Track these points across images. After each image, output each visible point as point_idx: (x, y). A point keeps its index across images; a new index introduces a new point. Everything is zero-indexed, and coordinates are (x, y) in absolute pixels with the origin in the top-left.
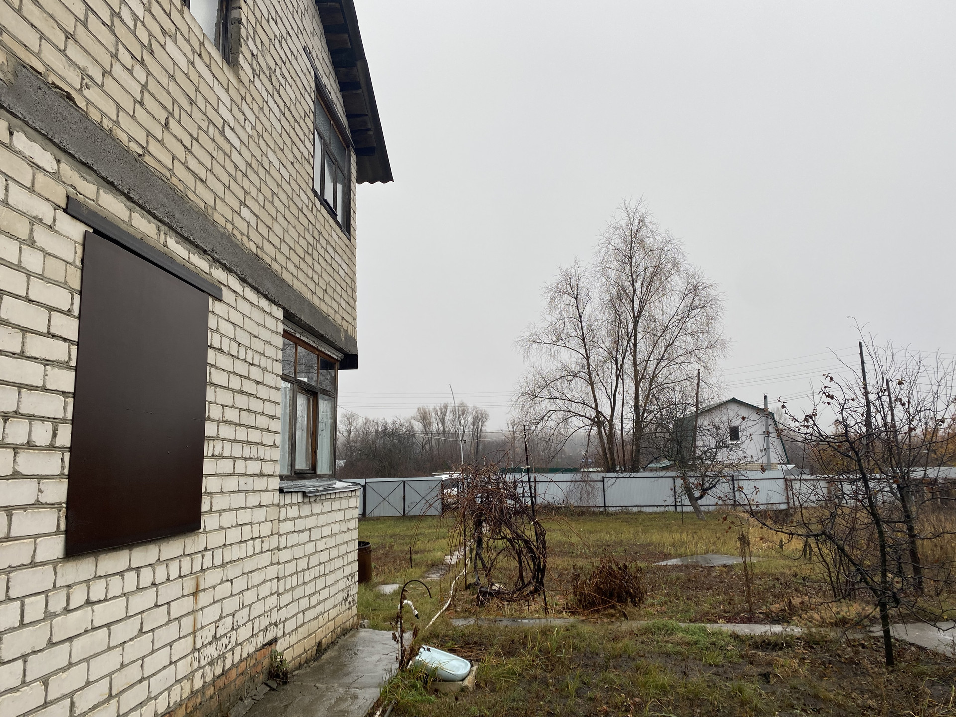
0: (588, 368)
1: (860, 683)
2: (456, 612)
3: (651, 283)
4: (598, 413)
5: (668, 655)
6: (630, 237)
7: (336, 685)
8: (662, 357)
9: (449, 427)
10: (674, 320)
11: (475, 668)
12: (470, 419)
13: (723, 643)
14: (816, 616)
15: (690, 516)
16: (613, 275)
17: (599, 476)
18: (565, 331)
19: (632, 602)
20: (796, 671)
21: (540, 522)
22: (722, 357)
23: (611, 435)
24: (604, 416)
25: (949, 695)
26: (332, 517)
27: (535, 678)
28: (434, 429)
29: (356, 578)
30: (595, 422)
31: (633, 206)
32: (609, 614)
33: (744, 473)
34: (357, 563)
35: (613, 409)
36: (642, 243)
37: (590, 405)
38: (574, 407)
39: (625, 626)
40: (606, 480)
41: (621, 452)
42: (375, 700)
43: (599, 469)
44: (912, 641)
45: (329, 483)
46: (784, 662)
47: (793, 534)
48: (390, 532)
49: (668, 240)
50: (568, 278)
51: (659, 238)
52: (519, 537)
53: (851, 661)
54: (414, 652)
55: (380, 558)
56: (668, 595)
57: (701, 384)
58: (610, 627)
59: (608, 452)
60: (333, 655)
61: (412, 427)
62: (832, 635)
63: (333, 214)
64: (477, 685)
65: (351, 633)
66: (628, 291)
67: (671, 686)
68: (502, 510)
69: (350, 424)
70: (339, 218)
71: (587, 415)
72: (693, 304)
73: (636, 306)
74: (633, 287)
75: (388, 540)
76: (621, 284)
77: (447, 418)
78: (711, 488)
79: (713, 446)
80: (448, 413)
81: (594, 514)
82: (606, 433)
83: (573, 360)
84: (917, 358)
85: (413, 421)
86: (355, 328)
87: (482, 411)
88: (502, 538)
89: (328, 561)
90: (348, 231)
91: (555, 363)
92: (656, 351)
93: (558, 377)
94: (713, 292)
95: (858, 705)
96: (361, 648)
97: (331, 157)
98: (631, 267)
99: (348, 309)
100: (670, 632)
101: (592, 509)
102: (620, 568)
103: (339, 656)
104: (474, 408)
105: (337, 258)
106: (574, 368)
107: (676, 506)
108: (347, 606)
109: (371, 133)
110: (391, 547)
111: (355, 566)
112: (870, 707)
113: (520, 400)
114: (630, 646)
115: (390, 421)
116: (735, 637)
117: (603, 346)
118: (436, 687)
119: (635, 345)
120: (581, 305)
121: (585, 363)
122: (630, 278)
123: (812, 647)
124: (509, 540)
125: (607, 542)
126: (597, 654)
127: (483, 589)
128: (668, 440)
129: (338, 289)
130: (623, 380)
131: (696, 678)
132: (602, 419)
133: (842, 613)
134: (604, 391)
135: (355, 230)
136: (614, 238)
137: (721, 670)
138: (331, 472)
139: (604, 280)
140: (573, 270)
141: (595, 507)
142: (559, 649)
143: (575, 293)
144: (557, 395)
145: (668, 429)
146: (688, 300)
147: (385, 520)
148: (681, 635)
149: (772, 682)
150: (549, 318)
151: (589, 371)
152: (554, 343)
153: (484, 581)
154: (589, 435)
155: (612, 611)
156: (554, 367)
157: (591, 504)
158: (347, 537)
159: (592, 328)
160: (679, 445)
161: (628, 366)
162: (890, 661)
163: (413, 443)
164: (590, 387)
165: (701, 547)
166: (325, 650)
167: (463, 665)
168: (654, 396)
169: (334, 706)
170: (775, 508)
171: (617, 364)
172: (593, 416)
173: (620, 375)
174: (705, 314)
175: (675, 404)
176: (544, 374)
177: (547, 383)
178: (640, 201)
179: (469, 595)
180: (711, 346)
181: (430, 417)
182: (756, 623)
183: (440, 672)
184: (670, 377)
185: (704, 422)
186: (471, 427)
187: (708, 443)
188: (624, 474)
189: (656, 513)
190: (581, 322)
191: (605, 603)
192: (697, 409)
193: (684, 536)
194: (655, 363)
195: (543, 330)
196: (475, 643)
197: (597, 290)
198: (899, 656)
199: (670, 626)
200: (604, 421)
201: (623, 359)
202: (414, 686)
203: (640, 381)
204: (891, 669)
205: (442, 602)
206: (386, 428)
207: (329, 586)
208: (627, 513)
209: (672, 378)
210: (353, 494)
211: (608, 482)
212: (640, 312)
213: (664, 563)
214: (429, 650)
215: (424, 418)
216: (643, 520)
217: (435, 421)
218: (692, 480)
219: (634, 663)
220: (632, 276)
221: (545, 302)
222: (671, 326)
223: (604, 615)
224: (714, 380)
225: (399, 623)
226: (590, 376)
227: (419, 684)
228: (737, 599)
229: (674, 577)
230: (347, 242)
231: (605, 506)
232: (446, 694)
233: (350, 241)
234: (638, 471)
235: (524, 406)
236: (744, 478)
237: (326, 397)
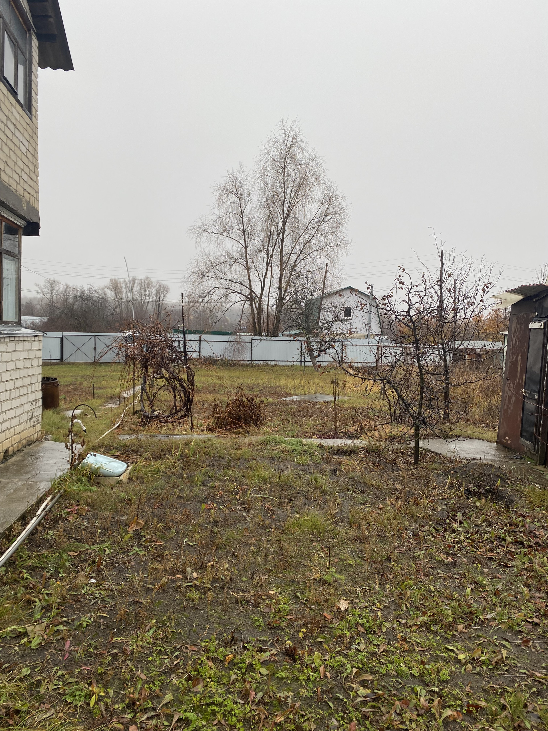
0: (246, 256)
1: (395, 476)
2: (123, 430)
3: (297, 192)
4: (252, 291)
5: (273, 458)
6: (285, 151)
7: (16, 480)
8: (301, 252)
9: (137, 297)
10: (312, 222)
11: (130, 468)
12: (154, 291)
13: (312, 451)
14: (376, 434)
15: (310, 368)
16: (269, 181)
17: (249, 339)
18: (230, 225)
19: (254, 424)
20: (356, 468)
21: (191, 367)
22: (344, 254)
23: (260, 309)
24: (255, 294)
25: (446, 482)
26: (15, 356)
27: (174, 474)
28: (124, 297)
29: (40, 403)
30: (248, 298)
31: (289, 124)
32: (237, 432)
33: (350, 340)
34: (41, 392)
35: (263, 289)
36: (293, 157)
37: (245, 285)
38: (233, 286)
39: (247, 439)
40: (253, 341)
41: (266, 321)
42: (47, 490)
43: (250, 334)
44: (432, 450)
45: (15, 328)
46: (350, 462)
47: (365, 379)
48: (81, 373)
49: (314, 157)
50: (234, 179)
51: (307, 155)
52: (176, 378)
53: (393, 462)
54: (82, 457)
55: (70, 392)
56: (282, 420)
57: (328, 274)
58: (236, 440)
59: (256, 321)
60: (18, 459)
61: (105, 294)
62: (383, 445)
63: (14, 93)
64: (130, 479)
65: (35, 444)
66: (280, 196)
67: (270, 478)
68: (162, 357)
69: (53, 288)
70: (21, 97)
71: (243, 292)
72: (328, 212)
73: (285, 209)
74: (284, 193)
75: (79, 379)
76: (275, 189)
77: (135, 289)
78: (326, 349)
79: (330, 320)
80: (136, 285)
81: (243, 365)
82: (256, 307)
83: (235, 248)
84: (469, 261)
85: (106, 290)
86: (38, 200)
87: (164, 285)
88: (162, 378)
89: (13, 389)
90: (30, 111)
91: (220, 250)
92: (297, 247)
93: (222, 261)
94: (343, 203)
95: (390, 489)
96: (42, 454)
97: (11, 37)
98: (284, 176)
99: (30, 182)
100: (277, 443)
101: (241, 362)
102: (249, 401)
103: (23, 460)
104: (158, 282)
105: (18, 134)
106: (235, 255)
107: (301, 361)
108: (32, 424)
109: (51, 20)
110: (81, 384)
111: (40, 395)
112: (396, 489)
113: (191, 277)
114: (247, 452)
115: (86, 288)
116: (321, 447)
117: (258, 239)
118: (98, 481)
119: (283, 240)
120: (243, 204)
121: (244, 252)
122: (283, 185)
123: (369, 454)
124: (166, 379)
125: (248, 384)
126: (223, 458)
127: (146, 414)
128: (300, 314)
129: (20, 163)
130: (271, 267)
131: (288, 473)
132: (254, 296)
133: (393, 432)
134: (257, 275)
135: (37, 111)
136: (272, 150)
137: (306, 468)
138: (16, 320)
139: (262, 185)
140: (238, 174)
141: (244, 360)
142: (195, 455)
143: (239, 193)
144: (221, 276)
145: (300, 306)
146: (324, 208)
147: (79, 365)
148: (284, 445)
149: (338, 475)
150: (217, 212)
151: (246, 258)
152: (221, 234)
153: (147, 408)
154: (243, 308)
155: (240, 430)
156: (220, 253)
157: (241, 359)
158: (31, 372)
159: (251, 223)
160: (307, 318)
161: (276, 257)
162: (416, 460)
163: (106, 307)
164: (246, 271)
165: (313, 389)
166: (12, 456)
167: (121, 465)
168: (293, 281)
169: (12, 494)
170: (368, 365)
171: (268, 254)
172: (248, 293)
173: (269, 263)
174: (335, 220)
175: (307, 288)
176: (211, 258)
177: (213, 266)
178: (295, 122)
179: (136, 419)
180: (337, 245)
181: (121, 287)
182: (337, 438)
183: (101, 470)
184: (306, 267)
185: (326, 303)
186: (155, 297)
187: (327, 318)
188: (266, 338)
189: (287, 366)
190: (242, 218)
191: (235, 424)
192: (323, 293)
193: (302, 382)
194: (296, 256)
195: (212, 222)
196: (133, 451)
197: (256, 193)
198: (423, 459)
199: (278, 439)
200: (255, 298)
201: (273, 250)
202: (79, 480)
203: (284, 269)
204: (416, 466)
205: (113, 423)
206: (82, 294)
207: (15, 408)
208: (266, 366)
209: (307, 268)
210: (36, 338)
211: (255, 343)
212: (288, 214)
213: (284, 399)
214: (95, 455)
215: (116, 287)
216: (277, 371)
217: (125, 291)
218: (313, 343)
219: (248, 463)
220: (284, 184)
221: (215, 198)
222: (309, 228)
223: (233, 432)
224: (337, 271)
225: (70, 436)
226: (247, 262)
227: (84, 479)
228: (328, 423)
229: (289, 409)
230: (29, 121)
231: (251, 360)
232: (105, 486)
233: (31, 120)
234: (277, 336)
235: (194, 282)
236: (349, 343)
237: (11, 258)
